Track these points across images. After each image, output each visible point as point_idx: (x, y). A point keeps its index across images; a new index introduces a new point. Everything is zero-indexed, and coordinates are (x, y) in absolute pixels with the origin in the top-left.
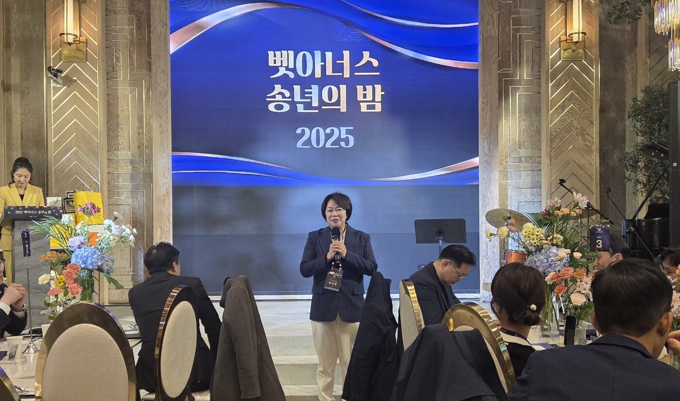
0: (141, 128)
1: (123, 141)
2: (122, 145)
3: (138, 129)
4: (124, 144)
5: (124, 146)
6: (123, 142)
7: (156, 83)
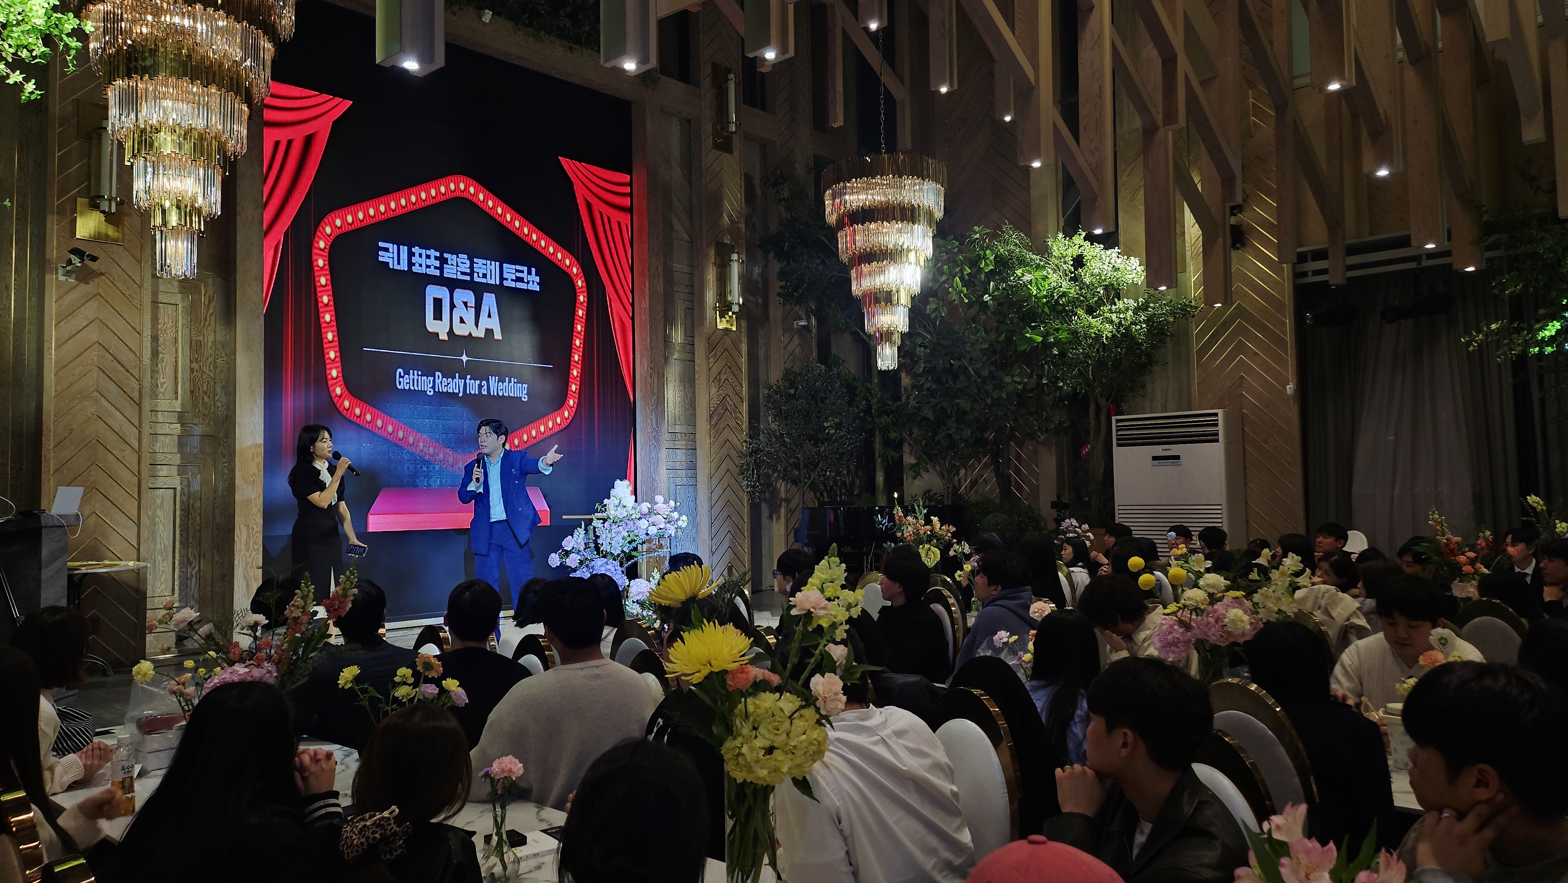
0: (196, 362)
1: (164, 380)
2: (162, 387)
3: (191, 362)
4: (165, 386)
5: (166, 389)
6: (164, 383)
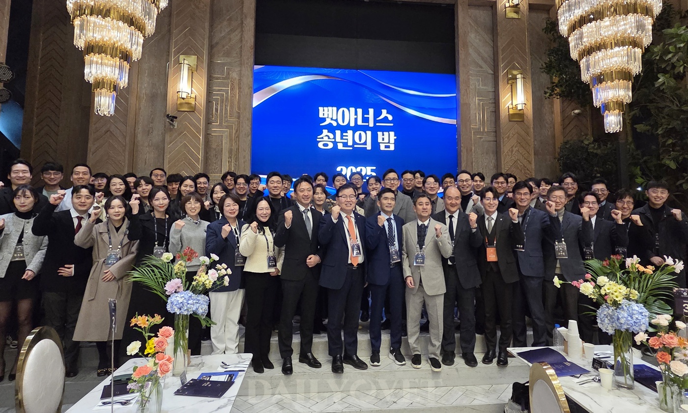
0: (230, 158)
1: (217, 167)
5: (218, 170)
7: (243, 127)
